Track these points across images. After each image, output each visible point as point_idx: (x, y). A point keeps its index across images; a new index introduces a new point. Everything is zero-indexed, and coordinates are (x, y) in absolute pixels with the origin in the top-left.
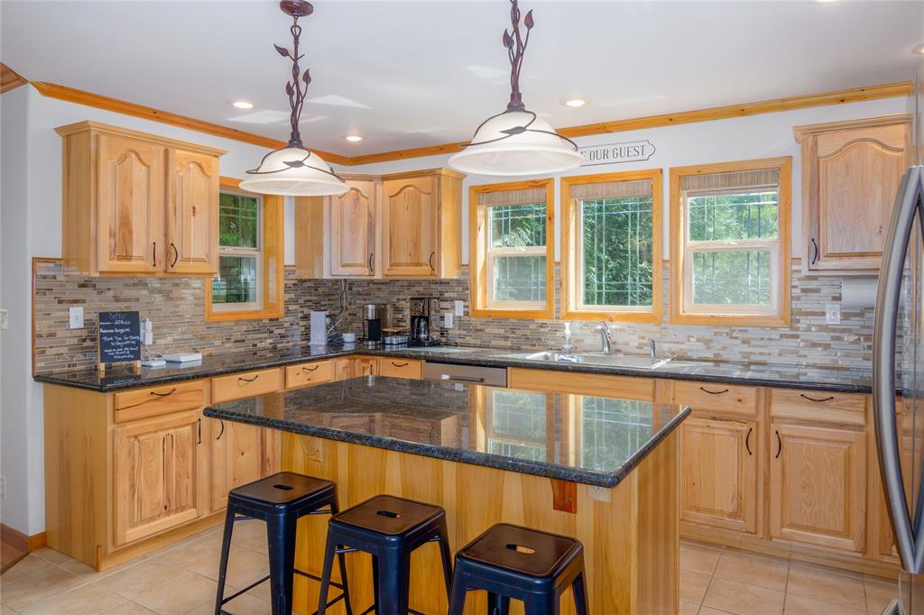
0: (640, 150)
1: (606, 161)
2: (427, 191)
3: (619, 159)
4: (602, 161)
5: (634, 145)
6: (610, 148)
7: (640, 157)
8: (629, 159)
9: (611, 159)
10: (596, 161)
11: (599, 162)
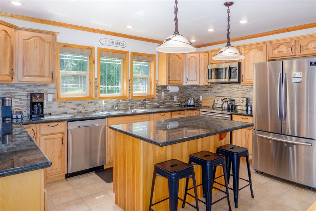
0: (123, 44)
1: (113, 45)
2: (49, 41)
3: (117, 45)
4: (112, 45)
5: (121, 42)
6: (114, 41)
7: (123, 46)
8: (120, 46)
9: (114, 45)
10: (109, 44)
11: (110, 45)
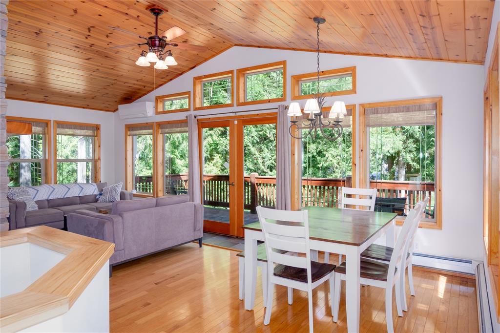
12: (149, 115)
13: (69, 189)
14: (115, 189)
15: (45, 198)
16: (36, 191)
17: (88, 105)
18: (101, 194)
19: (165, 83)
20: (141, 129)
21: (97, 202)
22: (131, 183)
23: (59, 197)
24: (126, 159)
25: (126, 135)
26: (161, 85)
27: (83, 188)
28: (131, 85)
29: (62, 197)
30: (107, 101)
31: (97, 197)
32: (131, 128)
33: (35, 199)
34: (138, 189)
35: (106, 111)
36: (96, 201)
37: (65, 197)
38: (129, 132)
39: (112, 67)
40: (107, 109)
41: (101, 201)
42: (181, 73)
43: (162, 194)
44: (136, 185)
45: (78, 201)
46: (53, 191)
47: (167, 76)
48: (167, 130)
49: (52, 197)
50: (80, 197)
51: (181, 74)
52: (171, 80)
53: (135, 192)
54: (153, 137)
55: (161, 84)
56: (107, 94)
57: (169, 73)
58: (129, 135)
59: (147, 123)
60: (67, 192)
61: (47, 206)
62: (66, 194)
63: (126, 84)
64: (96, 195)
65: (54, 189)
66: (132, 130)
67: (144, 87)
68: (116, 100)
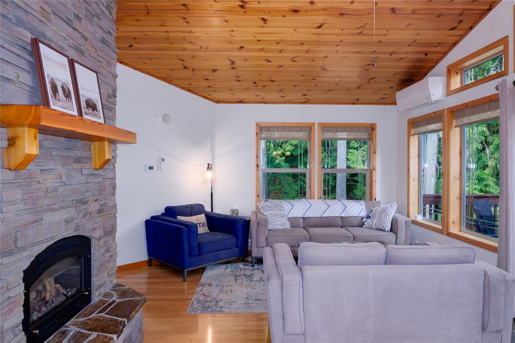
12: (434, 98)
13: (329, 206)
14: (384, 211)
15: (300, 215)
16: (292, 206)
17: (358, 100)
18: (368, 217)
19: (462, 37)
20: (428, 124)
21: (362, 227)
22: (416, 205)
23: (316, 216)
24: (408, 169)
25: (409, 135)
26: (455, 44)
27: (346, 207)
28: (403, 56)
29: (319, 216)
30: (380, 90)
31: (364, 221)
32: (415, 123)
33: (289, 216)
34: (427, 214)
35: (384, 104)
36: (362, 225)
37: (324, 216)
38: (413, 130)
39: (359, 31)
40: (384, 101)
41: (367, 226)
42: (488, 7)
43: (458, 228)
44: (424, 209)
45: (340, 223)
46: (310, 207)
47: (461, 21)
48: (466, 120)
49: (307, 215)
50: (342, 217)
51: (489, 10)
52: (471, 28)
53: (420, 218)
54: (443, 134)
55: (454, 42)
56: (374, 78)
57: (461, 14)
58: (413, 135)
59: (434, 113)
60: (327, 209)
61: (302, 226)
62: (324, 213)
63: (393, 56)
64: (362, 218)
65: (311, 205)
66: (417, 126)
67: (426, 54)
68: (391, 86)
